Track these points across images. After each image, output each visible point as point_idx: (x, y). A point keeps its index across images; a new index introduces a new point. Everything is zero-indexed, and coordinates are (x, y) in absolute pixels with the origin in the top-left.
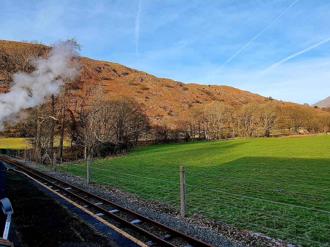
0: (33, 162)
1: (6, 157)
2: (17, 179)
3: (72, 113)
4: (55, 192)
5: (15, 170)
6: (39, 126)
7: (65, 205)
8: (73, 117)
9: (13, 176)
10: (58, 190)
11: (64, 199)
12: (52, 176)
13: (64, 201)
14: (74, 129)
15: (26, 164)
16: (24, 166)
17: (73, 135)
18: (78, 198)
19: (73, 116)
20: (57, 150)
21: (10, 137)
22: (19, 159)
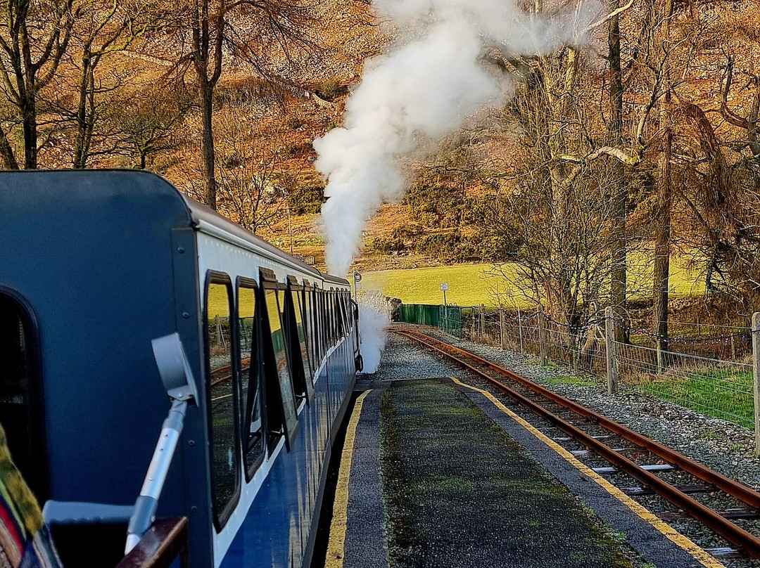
0: (532, 358)
1: (439, 338)
2: (454, 411)
3: (705, 123)
4: (591, 473)
5: (457, 381)
6: (558, 196)
7: (617, 525)
8: (711, 144)
9: (442, 401)
10: (610, 469)
11: (619, 503)
12: (600, 412)
13: (614, 509)
14: (721, 200)
15: (506, 362)
16: (494, 369)
17: (714, 235)
18: (692, 510)
19: (712, 135)
20: (646, 314)
21: (460, 260)
22: (484, 342)
